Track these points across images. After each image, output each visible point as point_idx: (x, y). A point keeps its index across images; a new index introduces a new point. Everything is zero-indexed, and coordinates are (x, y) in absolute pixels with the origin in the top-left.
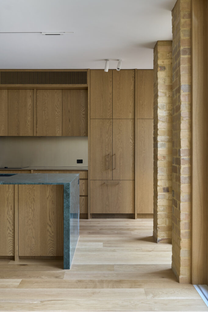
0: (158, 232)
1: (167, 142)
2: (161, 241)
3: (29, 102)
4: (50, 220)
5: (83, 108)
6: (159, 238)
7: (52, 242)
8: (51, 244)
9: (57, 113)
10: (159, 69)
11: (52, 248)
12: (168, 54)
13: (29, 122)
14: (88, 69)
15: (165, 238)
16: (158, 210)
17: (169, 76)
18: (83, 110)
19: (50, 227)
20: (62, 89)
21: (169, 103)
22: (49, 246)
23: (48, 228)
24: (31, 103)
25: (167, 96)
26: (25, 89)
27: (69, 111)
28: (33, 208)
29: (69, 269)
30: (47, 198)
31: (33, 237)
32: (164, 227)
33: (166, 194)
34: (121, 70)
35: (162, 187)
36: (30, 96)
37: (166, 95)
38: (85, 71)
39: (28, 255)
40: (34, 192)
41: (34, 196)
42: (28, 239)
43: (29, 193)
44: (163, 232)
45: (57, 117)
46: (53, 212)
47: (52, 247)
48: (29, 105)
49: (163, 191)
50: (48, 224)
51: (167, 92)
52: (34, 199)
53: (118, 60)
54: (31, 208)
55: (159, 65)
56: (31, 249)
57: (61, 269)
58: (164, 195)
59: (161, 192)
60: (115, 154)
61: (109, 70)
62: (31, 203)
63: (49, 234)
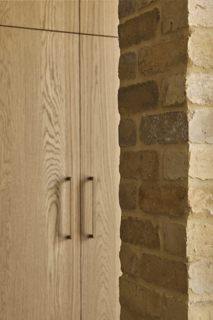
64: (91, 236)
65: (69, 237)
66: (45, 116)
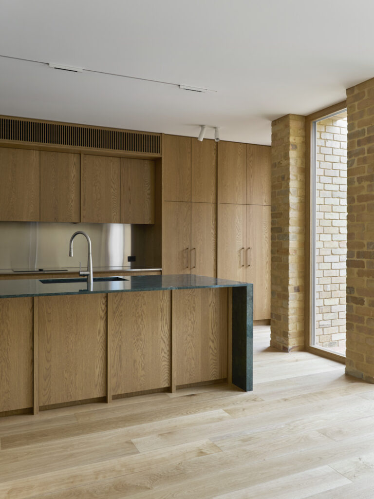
0: (289, 339)
1: (298, 233)
2: (292, 350)
3: (73, 172)
4: (212, 333)
5: (147, 185)
6: (290, 347)
7: (214, 361)
8: (214, 364)
9: (113, 191)
10: (291, 147)
11: (215, 370)
12: (299, 131)
13: (72, 201)
14: (161, 134)
15: (296, 345)
16: (289, 313)
17: (300, 157)
18: (148, 188)
19: (213, 342)
20: (120, 157)
21: (300, 188)
22: (212, 366)
23: (211, 344)
24: (75, 173)
25: (299, 179)
26: (68, 152)
27: (129, 189)
28: (192, 320)
29: (252, 390)
30: (210, 305)
31: (193, 359)
32: (295, 332)
33: (297, 294)
34: (221, 141)
35: (293, 286)
36: (75, 164)
37: (297, 178)
38: (158, 135)
39: (186, 383)
40: (194, 298)
41: (195, 303)
42: (186, 361)
43: (189, 301)
44: (294, 339)
45: (113, 197)
46: (216, 323)
47: (215, 368)
48: (73, 176)
49: (293, 290)
50: (210, 339)
51: (299, 175)
52: (194, 307)
53: (215, 128)
54: (190, 320)
55: (291, 143)
56: (190, 375)
57: (242, 392)
58: (295, 295)
59: (292, 292)
60: (194, 249)
61: (204, 139)
62: (191, 313)
63: (211, 351)
64: (249, 266)
65: (243, 266)
66: (237, 230)
